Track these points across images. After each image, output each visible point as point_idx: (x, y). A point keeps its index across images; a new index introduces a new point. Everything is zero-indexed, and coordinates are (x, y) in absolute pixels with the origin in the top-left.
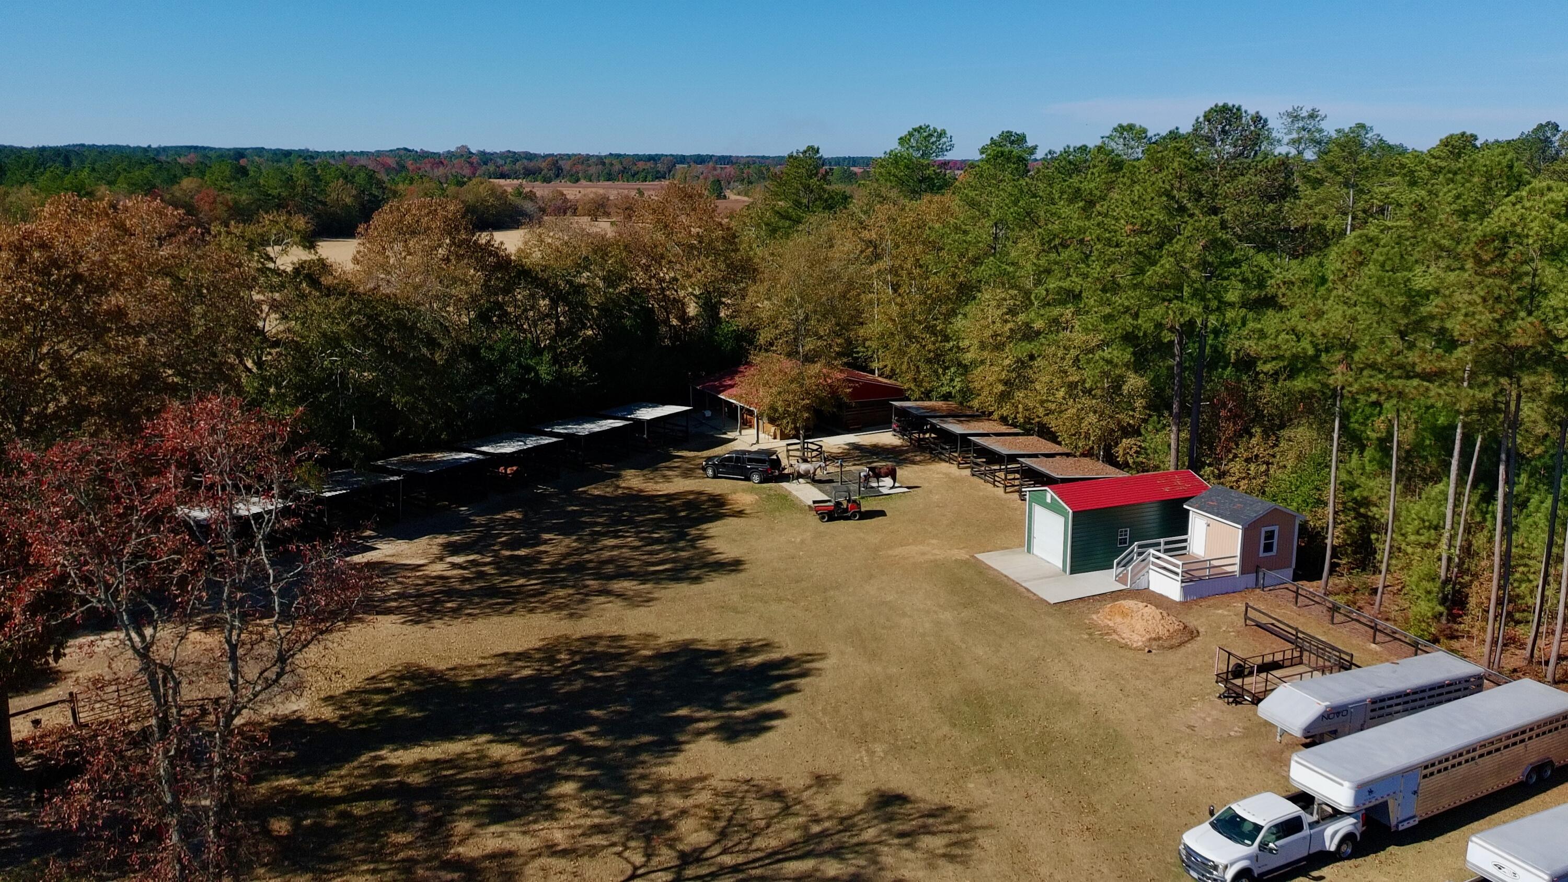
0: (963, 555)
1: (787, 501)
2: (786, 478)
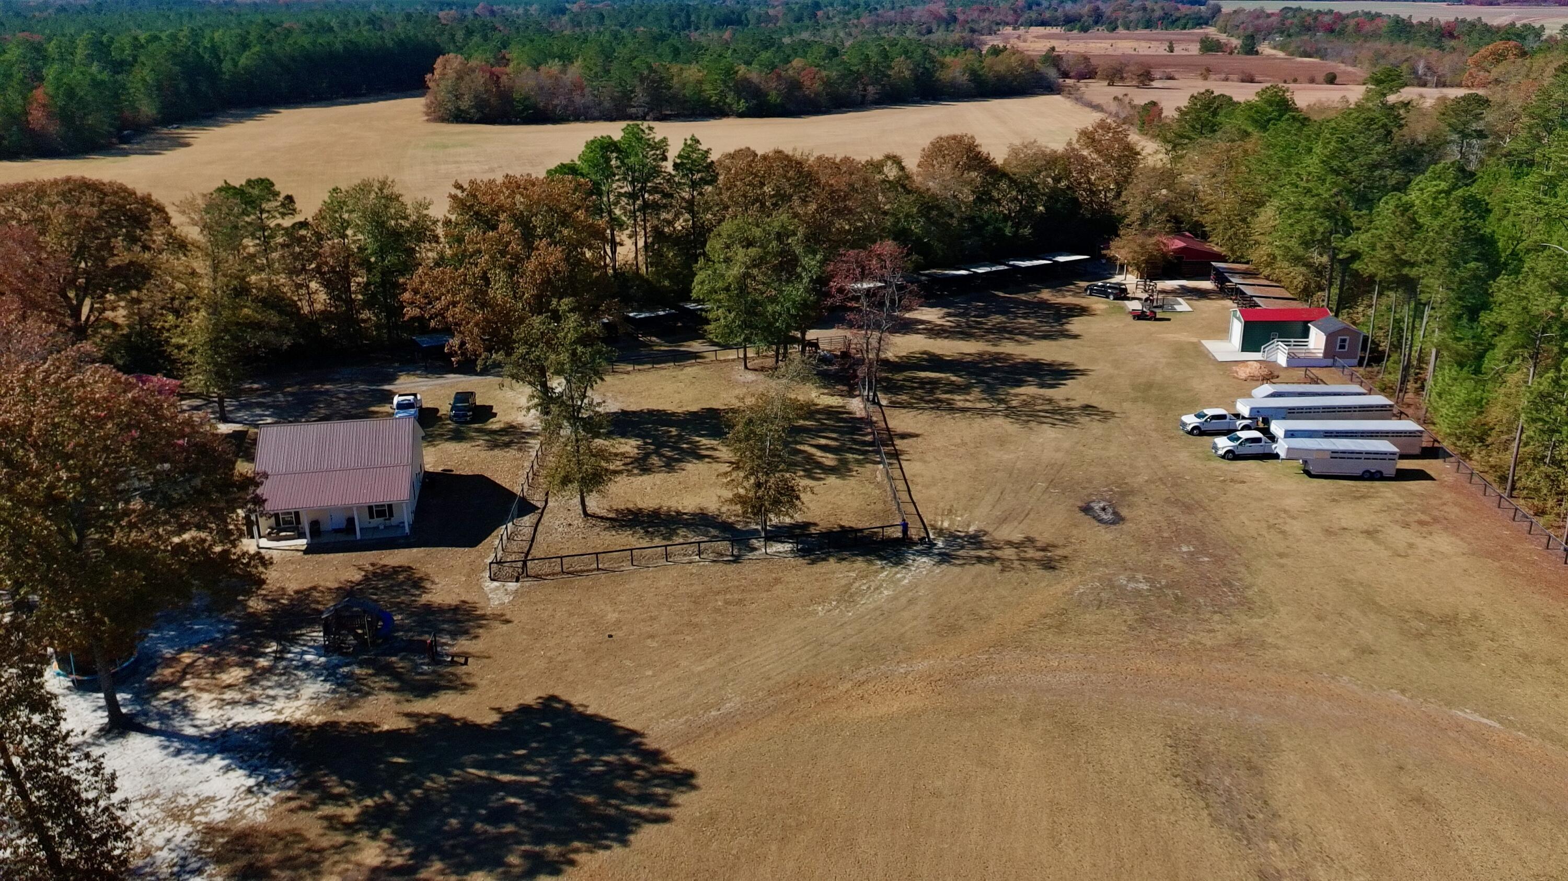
0: (1195, 340)
1: (1122, 309)
2: (1128, 299)
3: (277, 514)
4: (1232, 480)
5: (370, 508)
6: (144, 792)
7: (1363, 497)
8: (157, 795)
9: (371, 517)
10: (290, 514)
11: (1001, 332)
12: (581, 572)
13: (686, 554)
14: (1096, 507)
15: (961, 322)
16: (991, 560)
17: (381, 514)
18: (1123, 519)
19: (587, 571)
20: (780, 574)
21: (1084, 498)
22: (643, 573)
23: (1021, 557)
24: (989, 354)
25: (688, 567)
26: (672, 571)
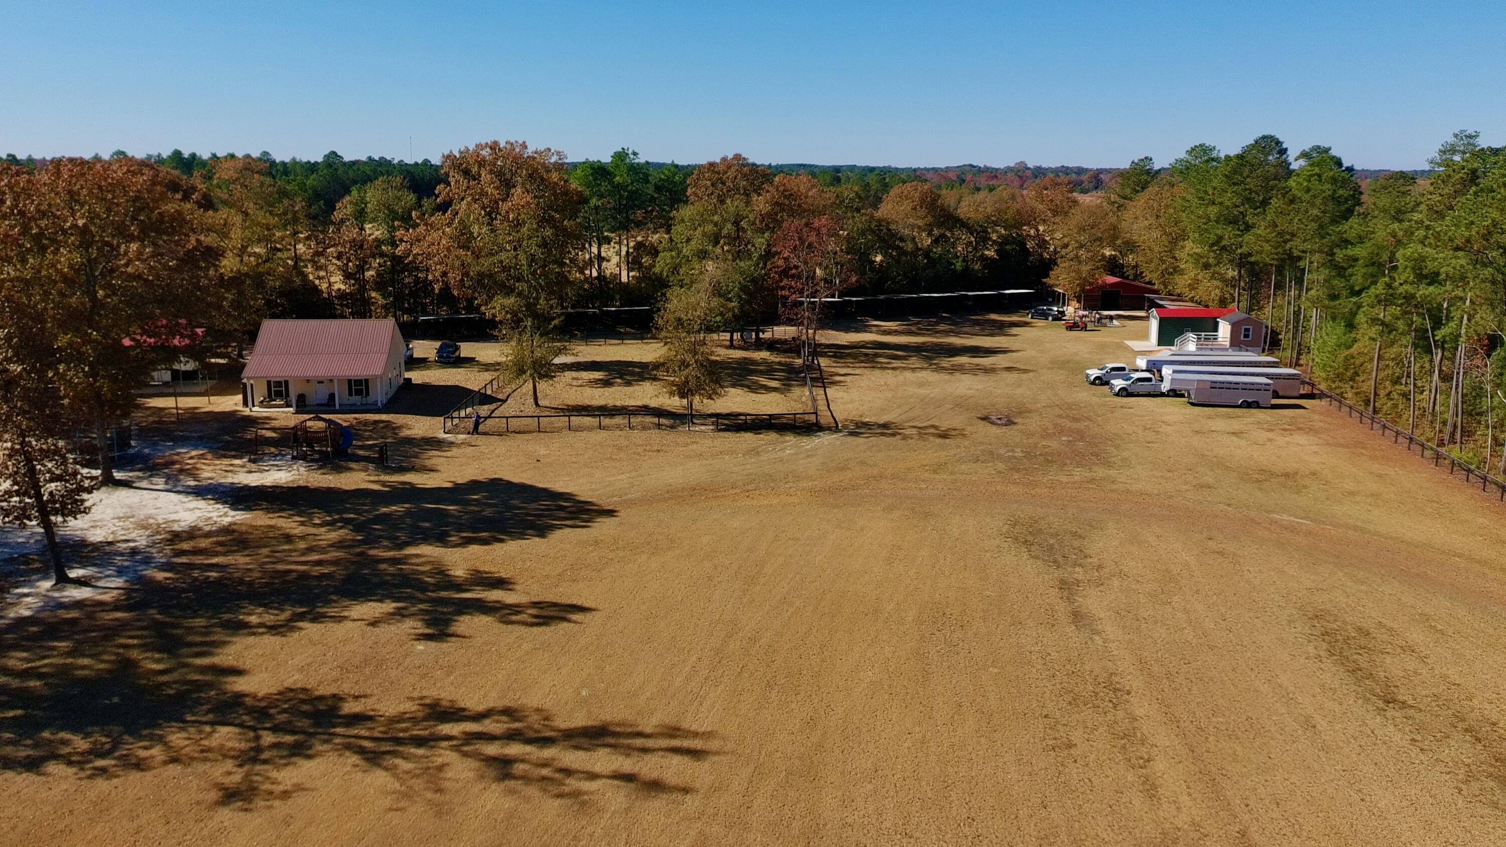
0: (1118, 341)
1: (1057, 325)
3: (269, 383)
4: (1122, 407)
5: (350, 381)
6: (121, 515)
7: (1239, 417)
8: (133, 516)
9: (350, 394)
10: (280, 382)
11: (946, 333)
12: (524, 432)
13: (618, 427)
14: (993, 418)
15: (914, 328)
16: (894, 435)
17: (359, 393)
18: (1015, 423)
19: (530, 432)
20: (698, 440)
21: (985, 413)
22: (578, 434)
23: (922, 432)
24: (932, 343)
25: (618, 433)
26: (603, 434)
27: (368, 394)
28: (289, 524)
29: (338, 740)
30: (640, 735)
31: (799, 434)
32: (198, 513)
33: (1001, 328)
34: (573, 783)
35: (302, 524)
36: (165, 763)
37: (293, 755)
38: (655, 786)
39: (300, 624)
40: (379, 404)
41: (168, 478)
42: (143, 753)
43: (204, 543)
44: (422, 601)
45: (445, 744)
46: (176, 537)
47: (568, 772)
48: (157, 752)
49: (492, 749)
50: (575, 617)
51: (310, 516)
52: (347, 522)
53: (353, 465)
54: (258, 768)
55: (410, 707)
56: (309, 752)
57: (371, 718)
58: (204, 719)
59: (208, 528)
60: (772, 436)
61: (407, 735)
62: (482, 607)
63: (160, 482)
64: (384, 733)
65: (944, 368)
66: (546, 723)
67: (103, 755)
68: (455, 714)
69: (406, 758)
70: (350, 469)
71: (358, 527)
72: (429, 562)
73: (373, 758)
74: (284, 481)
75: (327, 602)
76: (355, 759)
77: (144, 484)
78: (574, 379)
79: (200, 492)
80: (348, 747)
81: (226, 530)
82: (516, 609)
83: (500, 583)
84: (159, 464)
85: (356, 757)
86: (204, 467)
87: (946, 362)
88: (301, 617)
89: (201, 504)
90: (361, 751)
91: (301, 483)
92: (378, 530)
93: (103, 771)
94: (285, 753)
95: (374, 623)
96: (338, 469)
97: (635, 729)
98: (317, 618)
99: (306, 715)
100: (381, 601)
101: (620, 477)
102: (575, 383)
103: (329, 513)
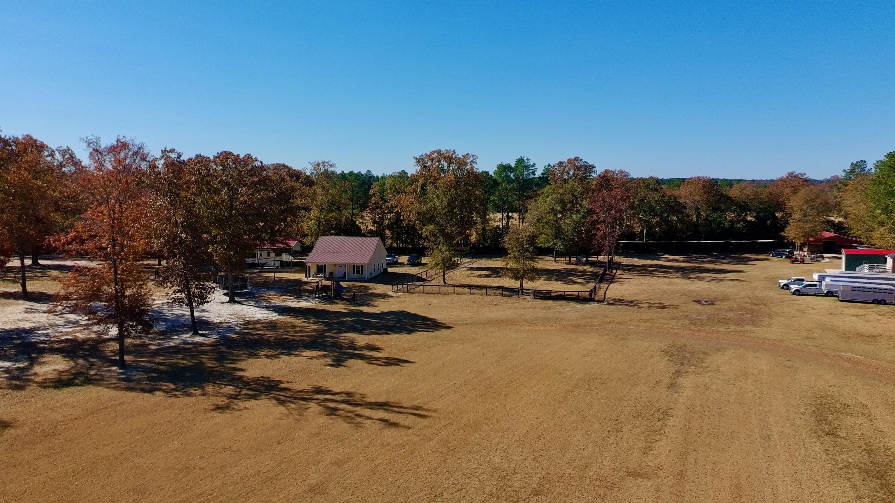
0: (821, 269)
3: (317, 266)
4: (795, 301)
5: (354, 266)
6: (232, 313)
8: (236, 314)
9: (354, 273)
10: (322, 266)
11: (709, 262)
12: (431, 294)
13: (481, 294)
14: (703, 301)
15: (688, 259)
16: (634, 306)
17: (358, 272)
18: (714, 304)
19: (435, 294)
20: (521, 302)
21: (699, 298)
22: (458, 295)
23: (651, 305)
24: (695, 266)
25: (480, 296)
26: (472, 296)
27: (362, 273)
28: (298, 322)
29: (271, 396)
30: (402, 407)
31: (578, 302)
32: (264, 315)
33: (747, 261)
34: (359, 420)
35: (305, 322)
36: (200, 395)
37: (251, 398)
38: (395, 425)
39: (281, 356)
40: (366, 278)
41: (257, 301)
42: (192, 391)
43: (259, 326)
44: (337, 352)
45: (314, 401)
46: (248, 323)
47: (360, 416)
48: (199, 391)
49: (332, 405)
50: (404, 364)
51: (309, 319)
52: (323, 322)
53: (339, 302)
54: (235, 401)
55: (308, 388)
56: (257, 398)
57: (290, 390)
58: (223, 383)
59: (265, 321)
60: (563, 302)
61: (300, 396)
62: (362, 357)
63: (252, 303)
64: (292, 395)
65: (691, 278)
66: (362, 399)
67: (177, 391)
68: (326, 392)
69: (295, 404)
70: (337, 303)
71: (327, 324)
72: (348, 339)
73: (281, 402)
74: (307, 306)
75: (296, 350)
76: (275, 402)
77: (246, 303)
78: (472, 274)
79: (267, 308)
80: (274, 398)
81: (271, 322)
82: (377, 359)
83: (377, 349)
84: (256, 297)
85: (276, 401)
86: (273, 298)
87: (694, 276)
88: (282, 354)
89: (267, 312)
90: (278, 400)
91: (314, 307)
92: (336, 327)
93: (176, 395)
94: (249, 397)
95: (312, 358)
96: (332, 303)
97: (401, 405)
98: (289, 354)
99: (263, 385)
100: (319, 351)
101: (468, 314)
102: (472, 275)
103: (318, 318)
